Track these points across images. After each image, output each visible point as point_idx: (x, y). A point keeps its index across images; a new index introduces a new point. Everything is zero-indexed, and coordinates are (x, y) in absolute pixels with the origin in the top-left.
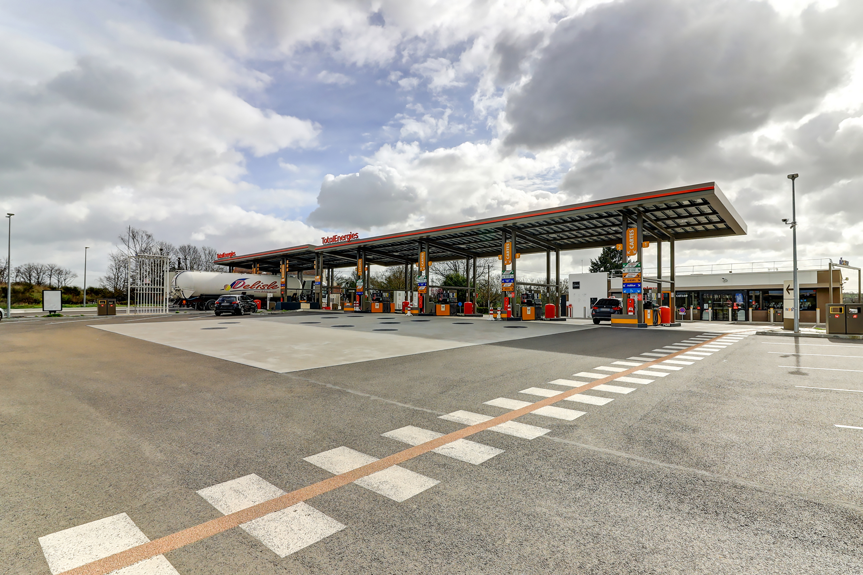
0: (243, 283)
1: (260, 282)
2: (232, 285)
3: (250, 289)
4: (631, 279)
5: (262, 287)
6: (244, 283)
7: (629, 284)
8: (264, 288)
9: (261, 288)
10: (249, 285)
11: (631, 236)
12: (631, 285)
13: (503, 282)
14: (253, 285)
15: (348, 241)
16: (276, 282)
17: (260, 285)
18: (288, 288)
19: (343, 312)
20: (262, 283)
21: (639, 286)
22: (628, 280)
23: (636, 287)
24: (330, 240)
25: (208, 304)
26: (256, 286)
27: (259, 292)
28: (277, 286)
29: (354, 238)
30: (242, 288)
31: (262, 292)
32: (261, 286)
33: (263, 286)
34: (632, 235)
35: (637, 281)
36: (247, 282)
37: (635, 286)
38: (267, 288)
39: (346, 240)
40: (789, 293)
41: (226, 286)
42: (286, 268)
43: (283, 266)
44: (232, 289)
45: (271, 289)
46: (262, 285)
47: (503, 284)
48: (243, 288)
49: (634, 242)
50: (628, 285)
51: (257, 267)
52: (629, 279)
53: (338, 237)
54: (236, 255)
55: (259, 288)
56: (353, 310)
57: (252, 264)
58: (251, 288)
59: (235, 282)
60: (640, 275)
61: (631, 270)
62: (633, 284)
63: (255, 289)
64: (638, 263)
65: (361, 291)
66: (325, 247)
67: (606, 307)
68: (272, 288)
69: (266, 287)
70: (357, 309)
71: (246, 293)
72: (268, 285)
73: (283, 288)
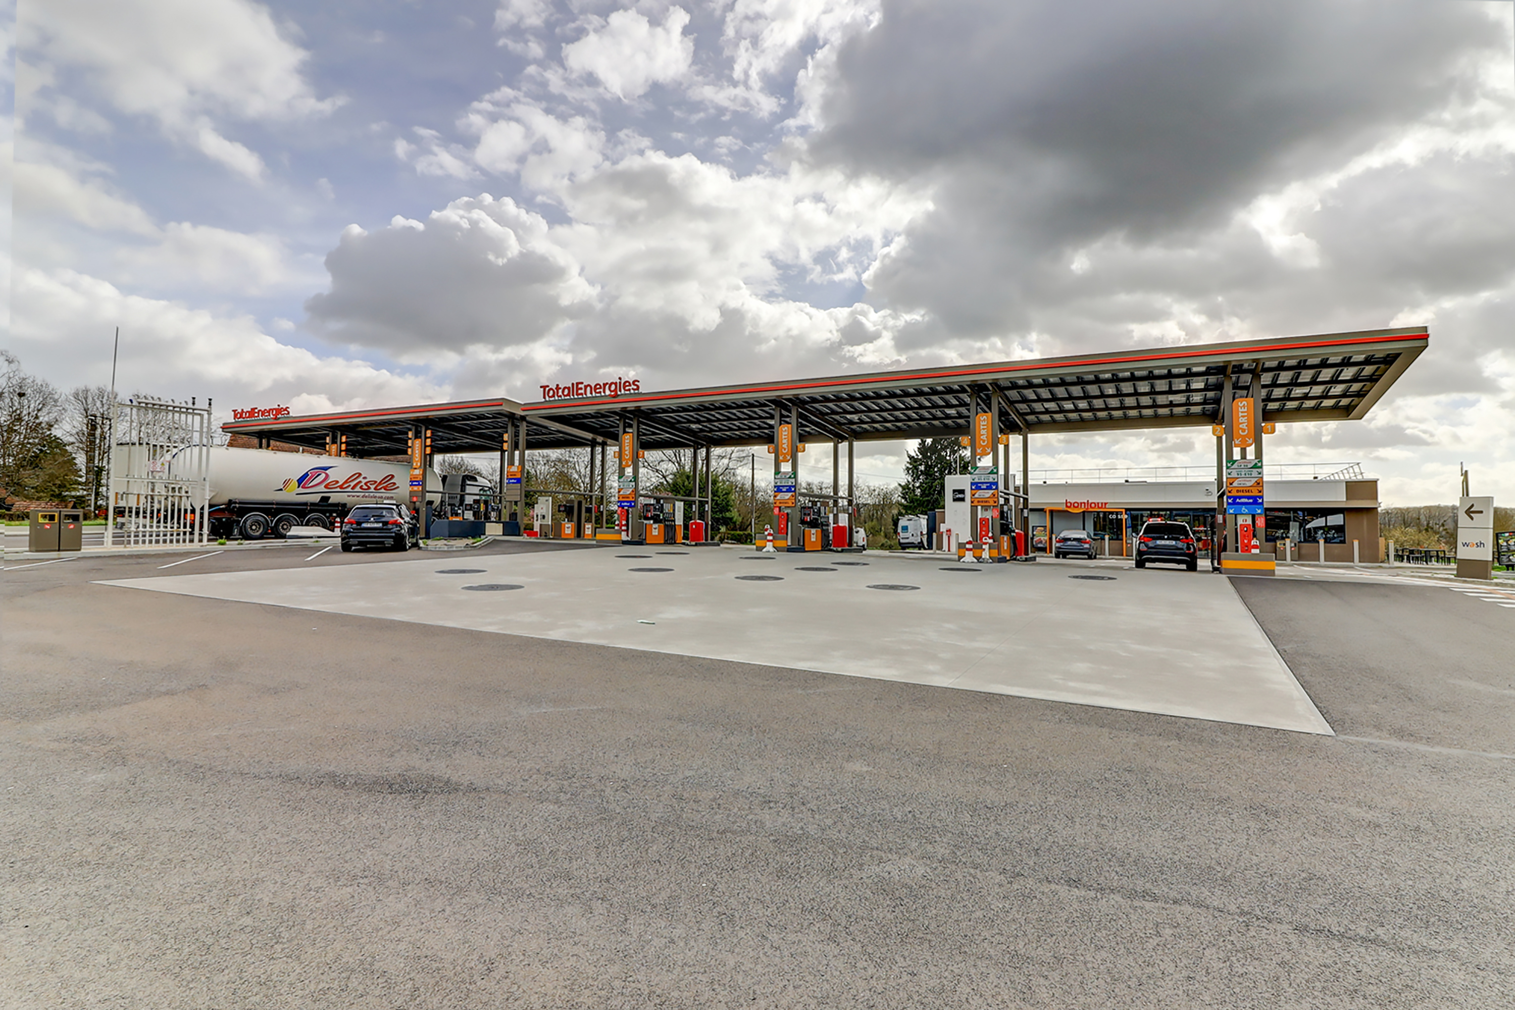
0: (323, 476)
1: (360, 474)
2: (300, 481)
3: (338, 489)
4: (1245, 489)
5: (365, 487)
6: (327, 476)
7: (1240, 498)
8: (369, 488)
9: (361, 487)
10: (337, 482)
11: (1242, 412)
12: (1243, 500)
13: (973, 487)
14: (346, 482)
15: (614, 397)
16: (393, 476)
17: (360, 482)
18: (427, 489)
19: (594, 542)
20: (365, 478)
21: (1260, 501)
22: (1238, 491)
23: (1255, 502)
24: (563, 392)
25: (245, 522)
26: (352, 484)
27: (358, 496)
28: (394, 484)
29: (629, 390)
30: (322, 488)
31: (363, 497)
32: (363, 484)
33: (366, 484)
34: (1243, 410)
35: (1255, 493)
36: (333, 475)
37: (1251, 501)
38: (375, 489)
39: (608, 392)
40: (1472, 518)
41: (286, 483)
42: (426, 446)
43: (418, 443)
44: (301, 490)
45: (383, 490)
46: (364, 481)
47: (974, 492)
48: (326, 487)
49: (1248, 422)
50: (1238, 500)
51: (341, 443)
52: (1239, 489)
53: (586, 387)
54: (291, 414)
55: (358, 489)
56: (619, 539)
57: (328, 435)
58: (341, 487)
59: (306, 475)
60: (1259, 483)
61: (1243, 473)
62: (1249, 498)
63: (349, 489)
64: (1257, 461)
65: (631, 499)
66: (547, 405)
67: (1168, 539)
68: (385, 489)
69: (373, 487)
70: (624, 537)
71: (329, 498)
72: (376, 482)
73: (415, 488)
